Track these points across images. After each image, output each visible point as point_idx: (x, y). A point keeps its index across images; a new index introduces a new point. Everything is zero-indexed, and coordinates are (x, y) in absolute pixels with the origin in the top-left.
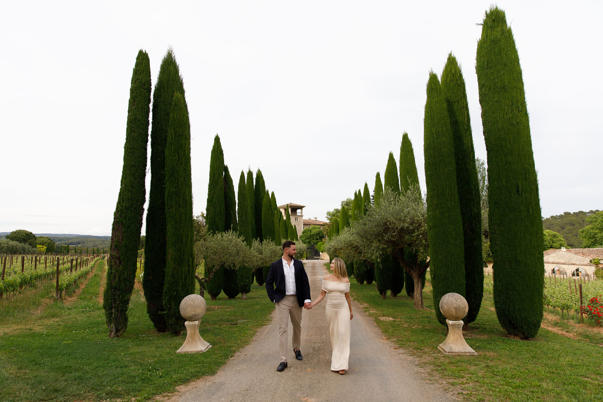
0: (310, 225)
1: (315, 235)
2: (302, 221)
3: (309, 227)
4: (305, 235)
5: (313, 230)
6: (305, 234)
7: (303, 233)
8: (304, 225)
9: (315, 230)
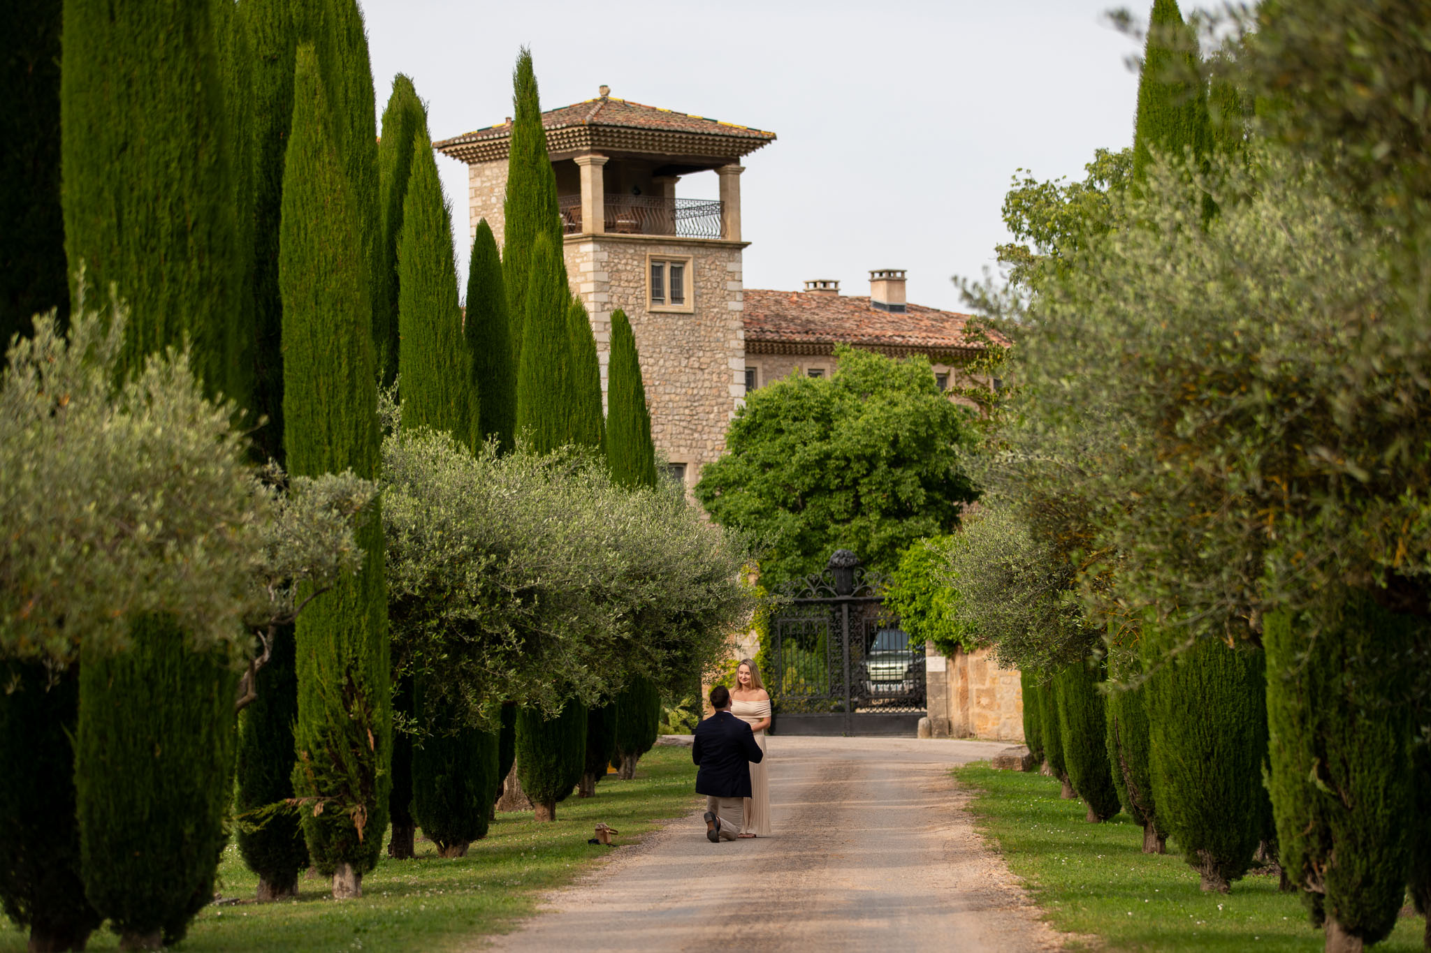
0: (821, 349)
1: (871, 461)
2: (736, 305)
3: (815, 373)
4: (766, 466)
5: (850, 400)
6: (763, 449)
7: (746, 433)
8: (755, 347)
9: (874, 408)
